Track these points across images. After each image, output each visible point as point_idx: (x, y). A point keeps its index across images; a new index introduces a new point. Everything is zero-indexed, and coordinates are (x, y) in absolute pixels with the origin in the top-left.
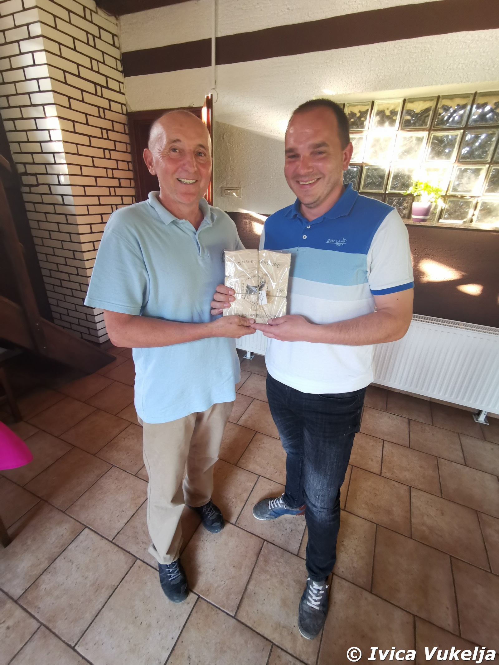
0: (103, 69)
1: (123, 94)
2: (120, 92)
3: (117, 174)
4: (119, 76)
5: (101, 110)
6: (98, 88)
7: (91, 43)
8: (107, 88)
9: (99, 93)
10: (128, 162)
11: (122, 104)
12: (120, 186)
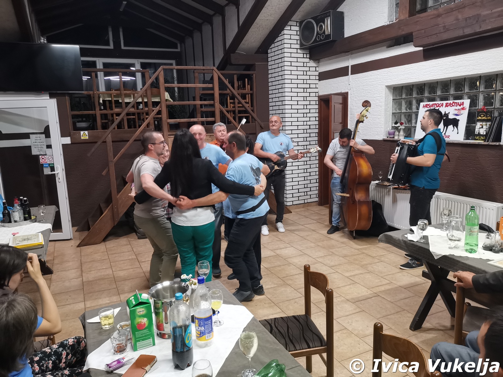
0: (309, 82)
1: (318, 88)
2: (316, 88)
3: (309, 123)
4: (317, 82)
5: (305, 98)
6: (305, 89)
7: (305, 74)
8: (310, 88)
9: (305, 91)
10: (316, 117)
11: (316, 92)
12: (310, 129)
